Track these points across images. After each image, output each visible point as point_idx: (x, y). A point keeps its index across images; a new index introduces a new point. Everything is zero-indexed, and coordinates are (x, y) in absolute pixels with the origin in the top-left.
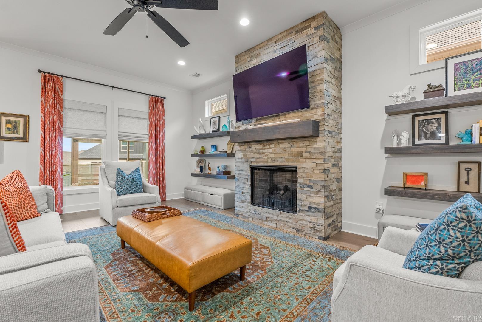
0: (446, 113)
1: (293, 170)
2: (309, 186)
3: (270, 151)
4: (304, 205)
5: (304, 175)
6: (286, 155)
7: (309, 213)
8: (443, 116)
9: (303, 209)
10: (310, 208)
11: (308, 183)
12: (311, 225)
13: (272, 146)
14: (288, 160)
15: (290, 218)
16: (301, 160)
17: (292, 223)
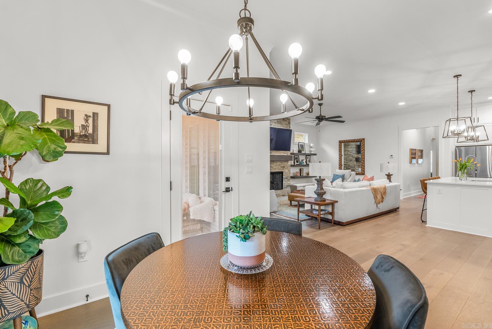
0: (299, 156)
1: (282, 173)
2: (287, 178)
3: (274, 165)
4: (285, 186)
5: (285, 175)
6: (280, 167)
7: (287, 188)
8: (298, 157)
9: (285, 187)
10: (287, 186)
11: (286, 177)
12: (287, 192)
13: (275, 163)
14: (280, 169)
15: (280, 192)
16: (284, 169)
17: (282, 194)
